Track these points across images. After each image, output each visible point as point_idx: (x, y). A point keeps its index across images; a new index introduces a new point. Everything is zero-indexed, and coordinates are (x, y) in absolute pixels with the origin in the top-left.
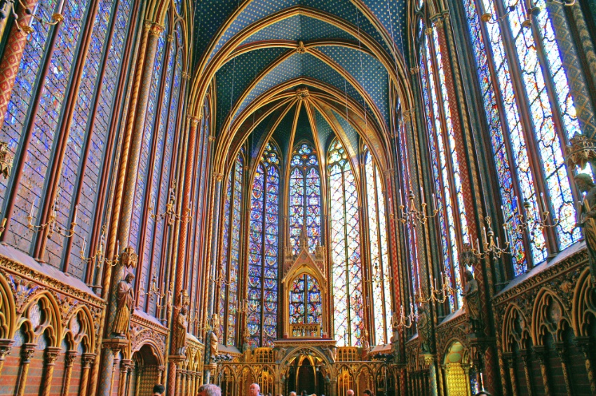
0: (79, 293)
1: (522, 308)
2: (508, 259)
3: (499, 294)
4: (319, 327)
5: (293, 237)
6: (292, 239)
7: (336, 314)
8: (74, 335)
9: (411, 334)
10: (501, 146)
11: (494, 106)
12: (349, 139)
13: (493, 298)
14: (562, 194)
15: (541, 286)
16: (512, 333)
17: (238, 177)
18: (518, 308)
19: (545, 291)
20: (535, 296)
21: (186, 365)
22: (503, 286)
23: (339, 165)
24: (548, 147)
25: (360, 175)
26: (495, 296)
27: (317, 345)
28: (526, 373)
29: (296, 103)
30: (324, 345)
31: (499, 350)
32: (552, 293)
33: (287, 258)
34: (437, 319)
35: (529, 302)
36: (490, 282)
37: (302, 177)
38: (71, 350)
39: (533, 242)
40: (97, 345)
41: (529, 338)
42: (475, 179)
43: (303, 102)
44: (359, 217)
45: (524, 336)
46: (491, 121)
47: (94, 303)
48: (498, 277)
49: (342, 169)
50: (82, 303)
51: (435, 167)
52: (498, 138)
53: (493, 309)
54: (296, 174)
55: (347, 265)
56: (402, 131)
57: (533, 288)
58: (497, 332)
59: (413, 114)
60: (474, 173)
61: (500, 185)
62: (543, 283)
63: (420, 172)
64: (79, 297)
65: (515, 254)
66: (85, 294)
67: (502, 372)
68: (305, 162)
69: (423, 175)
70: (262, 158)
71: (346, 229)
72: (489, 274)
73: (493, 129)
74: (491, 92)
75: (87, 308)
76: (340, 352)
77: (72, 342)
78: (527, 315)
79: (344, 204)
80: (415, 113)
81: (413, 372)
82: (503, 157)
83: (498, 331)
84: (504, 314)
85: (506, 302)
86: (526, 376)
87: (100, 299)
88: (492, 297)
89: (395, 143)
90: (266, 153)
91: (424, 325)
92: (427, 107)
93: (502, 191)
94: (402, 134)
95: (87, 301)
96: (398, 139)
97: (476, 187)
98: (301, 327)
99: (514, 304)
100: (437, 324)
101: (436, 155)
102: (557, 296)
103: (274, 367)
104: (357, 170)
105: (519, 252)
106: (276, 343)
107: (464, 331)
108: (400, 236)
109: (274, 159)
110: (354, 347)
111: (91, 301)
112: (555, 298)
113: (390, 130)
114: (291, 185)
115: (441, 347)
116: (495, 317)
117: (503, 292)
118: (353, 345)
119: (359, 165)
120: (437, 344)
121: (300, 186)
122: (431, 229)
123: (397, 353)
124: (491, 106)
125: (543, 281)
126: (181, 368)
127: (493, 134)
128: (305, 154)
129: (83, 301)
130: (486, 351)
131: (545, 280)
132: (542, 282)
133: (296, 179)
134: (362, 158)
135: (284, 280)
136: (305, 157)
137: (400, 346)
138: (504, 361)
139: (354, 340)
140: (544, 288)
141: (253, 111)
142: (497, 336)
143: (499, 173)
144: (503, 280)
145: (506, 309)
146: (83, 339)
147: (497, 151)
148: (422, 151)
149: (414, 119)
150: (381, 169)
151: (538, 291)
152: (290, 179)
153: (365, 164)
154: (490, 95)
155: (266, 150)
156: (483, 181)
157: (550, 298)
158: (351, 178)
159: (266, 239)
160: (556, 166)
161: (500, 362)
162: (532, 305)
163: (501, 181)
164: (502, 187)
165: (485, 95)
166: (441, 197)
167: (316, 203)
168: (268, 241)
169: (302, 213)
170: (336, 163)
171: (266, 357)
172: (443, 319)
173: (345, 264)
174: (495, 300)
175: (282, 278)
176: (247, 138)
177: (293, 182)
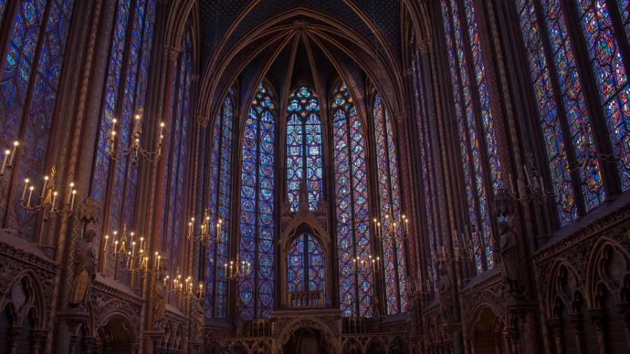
0: (23, 254)
1: (574, 264)
2: (552, 206)
3: (543, 248)
4: (321, 294)
5: (291, 191)
6: (289, 194)
7: (341, 280)
8: (18, 307)
9: (429, 300)
10: (543, 71)
11: (533, 25)
12: (354, 79)
13: (535, 254)
14: (624, 122)
15: (599, 234)
16: (559, 295)
17: (228, 123)
18: (567, 264)
19: (604, 241)
20: (591, 248)
21: (166, 341)
22: (547, 239)
23: (343, 109)
24: (604, 66)
25: (367, 120)
26: (538, 251)
27: (320, 315)
28: (578, 341)
29: (294, 37)
30: (328, 315)
31: (542, 316)
32: (614, 243)
33: (284, 215)
34: (462, 282)
35: (583, 256)
36: (530, 234)
37: (300, 123)
38: (14, 326)
39: (585, 183)
40: (49, 319)
41: (582, 300)
42: (509, 113)
43: (301, 37)
44: (366, 169)
45: (575, 298)
46: (529, 43)
47: (44, 267)
48: (540, 228)
49: (347, 114)
50: (26, 266)
51: (457, 105)
52: (539, 62)
53: (535, 267)
54: (294, 120)
55: (354, 223)
56: (416, 68)
57: (589, 238)
58: (539, 294)
59: (430, 44)
60: (508, 105)
61: (541, 119)
62: (603, 231)
63: (439, 111)
64: (23, 259)
65: (561, 200)
66: (31, 256)
67: (546, 342)
68: (304, 106)
69: (442, 115)
70: (255, 102)
71: (352, 183)
72: (528, 225)
73: (532, 51)
74: (529, 8)
75: (35, 273)
76: (347, 323)
77: (15, 315)
78: (579, 273)
79: (349, 155)
80: (433, 42)
81: (432, 345)
82: (545, 84)
83: (541, 293)
84: (548, 272)
85: (551, 257)
86: (578, 345)
87: (52, 261)
88: (533, 252)
89: (408, 82)
90: (260, 96)
91: (446, 289)
92: (448, 36)
93: (543, 126)
94: (417, 71)
95: (34, 264)
96: (412, 76)
97: (511, 122)
98: (301, 295)
99: (562, 259)
100: (462, 288)
101: (458, 91)
102: (620, 246)
103: (270, 341)
104: (364, 115)
105: (567, 197)
106: (273, 314)
107: (496, 295)
108: (414, 188)
109: (267, 102)
110: (363, 318)
111: (39, 264)
112: (617, 248)
113: (402, 68)
114: (289, 133)
115: (468, 315)
116: (537, 276)
117: (548, 245)
118: (361, 315)
119: (366, 109)
120: (462, 311)
121: (299, 134)
122: (453, 178)
123: (412, 324)
124: (529, 26)
125: (603, 229)
126: (159, 346)
127: (532, 59)
128: (304, 97)
129: (29, 264)
130: (527, 317)
131: (605, 227)
132: (600, 230)
133: (294, 125)
134: (369, 101)
135: (281, 241)
136: (304, 101)
137: (416, 315)
138: (549, 328)
139: (362, 310)
140: (603, 237)
141: (243, 46)
142: (540, 298)
143: (539, 104)
144: (546, 231)
145: (551, 266)
146: (30, 312)
147: (538, 78)
148: (442, 87)
149: (431, 50)
150: (392, 112)
151: (595, 241)
152: (287, 125)
153: (373, 108)
154: (528, 11)
155: (259, 93)
156: (520, 114)
157: (610, 250)
158: (356, 124)
159: (260, 194)
160: (616, 89)
161: (544, 331)
162: (588, 260)
163: (542, 113)
164: (543, 120)
165: (521, 12)
166: (464, 139)
167: (317, 152)
168: (263, 196)
169: (301, 164)
170: (339, 107)
171: (261, 330)
172: (468, 282)
173: (351, 222)
174: (538, 255)
175: (279, 238)
176: (236, 78)
177: (290, 129)
